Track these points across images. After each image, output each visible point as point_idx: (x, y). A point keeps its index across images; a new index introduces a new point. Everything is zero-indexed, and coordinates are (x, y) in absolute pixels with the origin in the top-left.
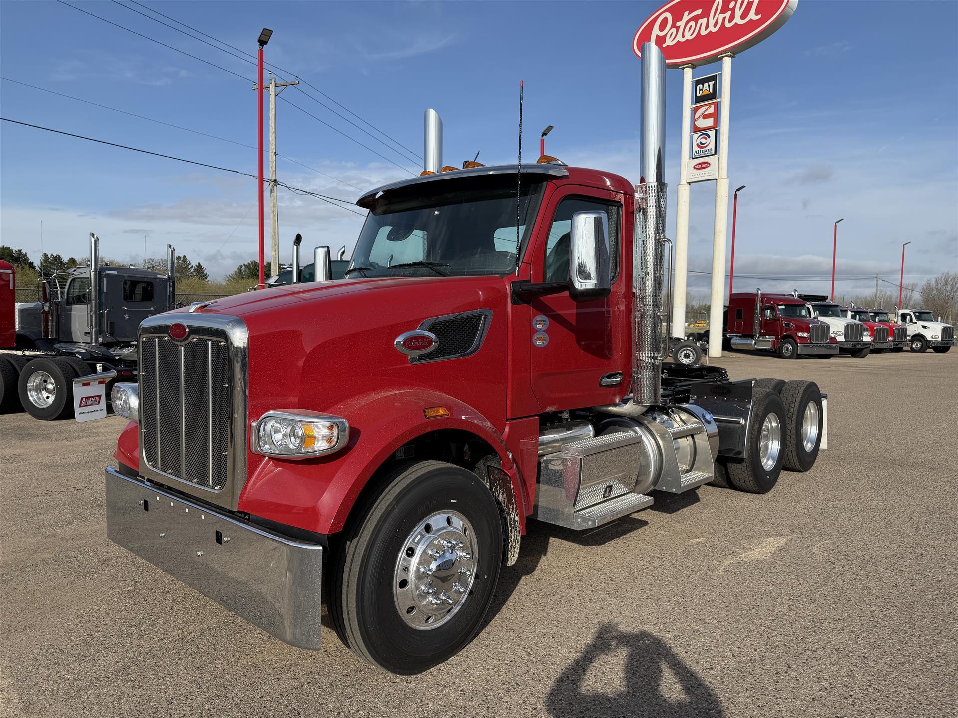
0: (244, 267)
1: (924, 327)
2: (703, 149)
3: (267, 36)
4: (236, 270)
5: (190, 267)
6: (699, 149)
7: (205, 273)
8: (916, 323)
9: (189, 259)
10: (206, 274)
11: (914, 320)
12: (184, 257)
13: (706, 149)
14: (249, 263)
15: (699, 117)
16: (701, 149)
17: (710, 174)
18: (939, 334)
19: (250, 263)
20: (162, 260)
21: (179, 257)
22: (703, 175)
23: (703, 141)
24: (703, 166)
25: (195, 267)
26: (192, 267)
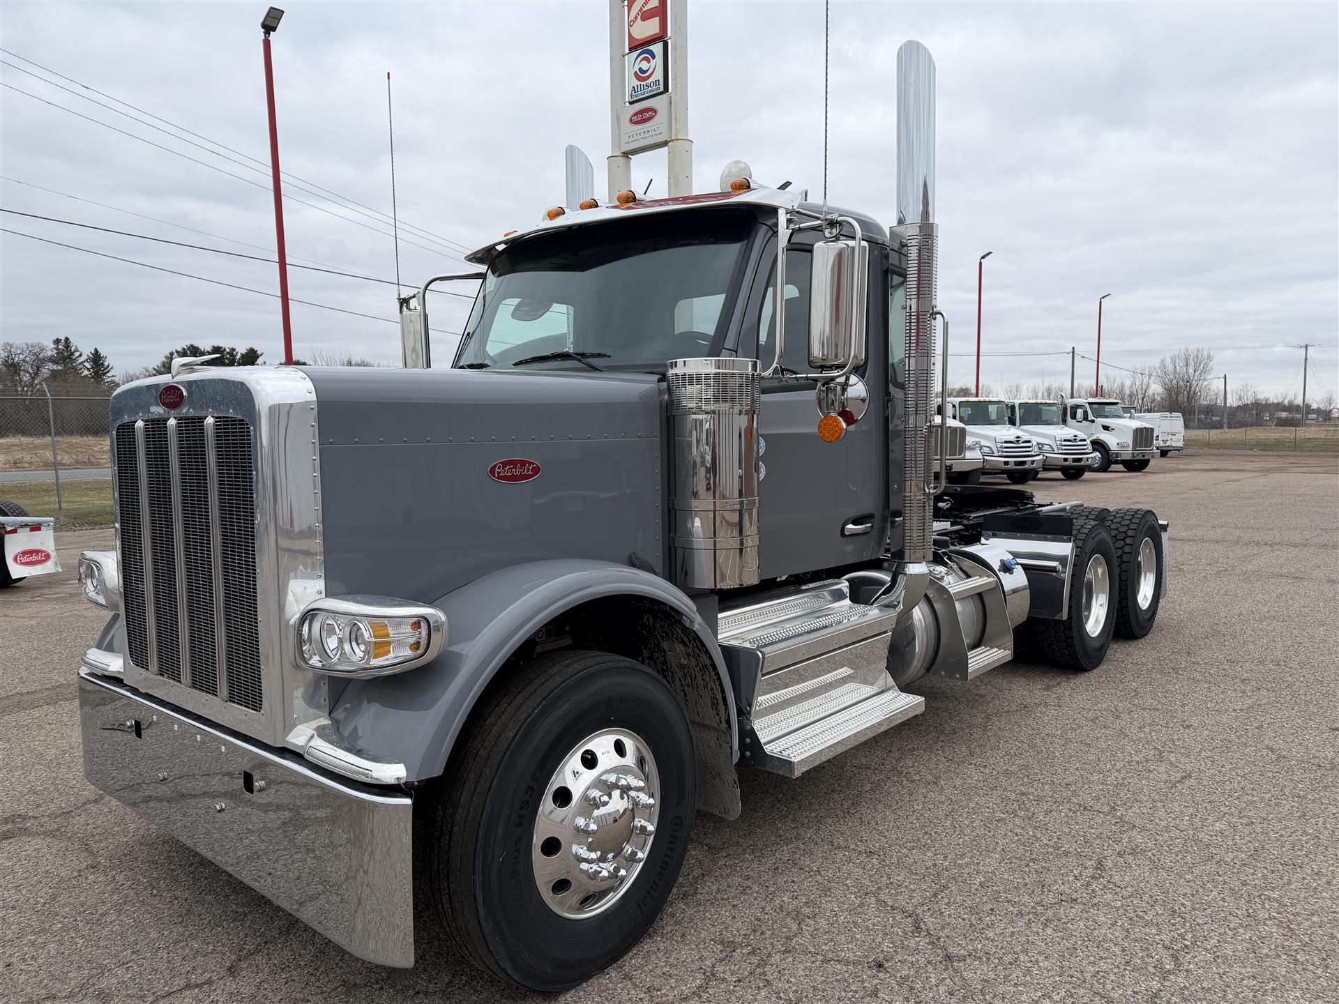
0: (176, 354)
1: (1106, 428)
2: (645, 83)
3: (275, 18)
4: (164, 359)
5: (77, 354)
6: (639, 83)
7: (106, 364)
8: (1093, 421)
9: (75, 343)
10: (109, 365)
11: (1091, 417)
12: (67, 339)
13: (649, 81)
14: (184, 349)
15: (636, 18)
16: (642, 83)
17: (657, 132)
18: (1129, 440)
19: (186, 347)
20: (26, 344)
21: (58, 339)
22: (647, 135)
23: (645, 65)
24: (644, 117)
25: (91, 355)
26: (81, 355)
